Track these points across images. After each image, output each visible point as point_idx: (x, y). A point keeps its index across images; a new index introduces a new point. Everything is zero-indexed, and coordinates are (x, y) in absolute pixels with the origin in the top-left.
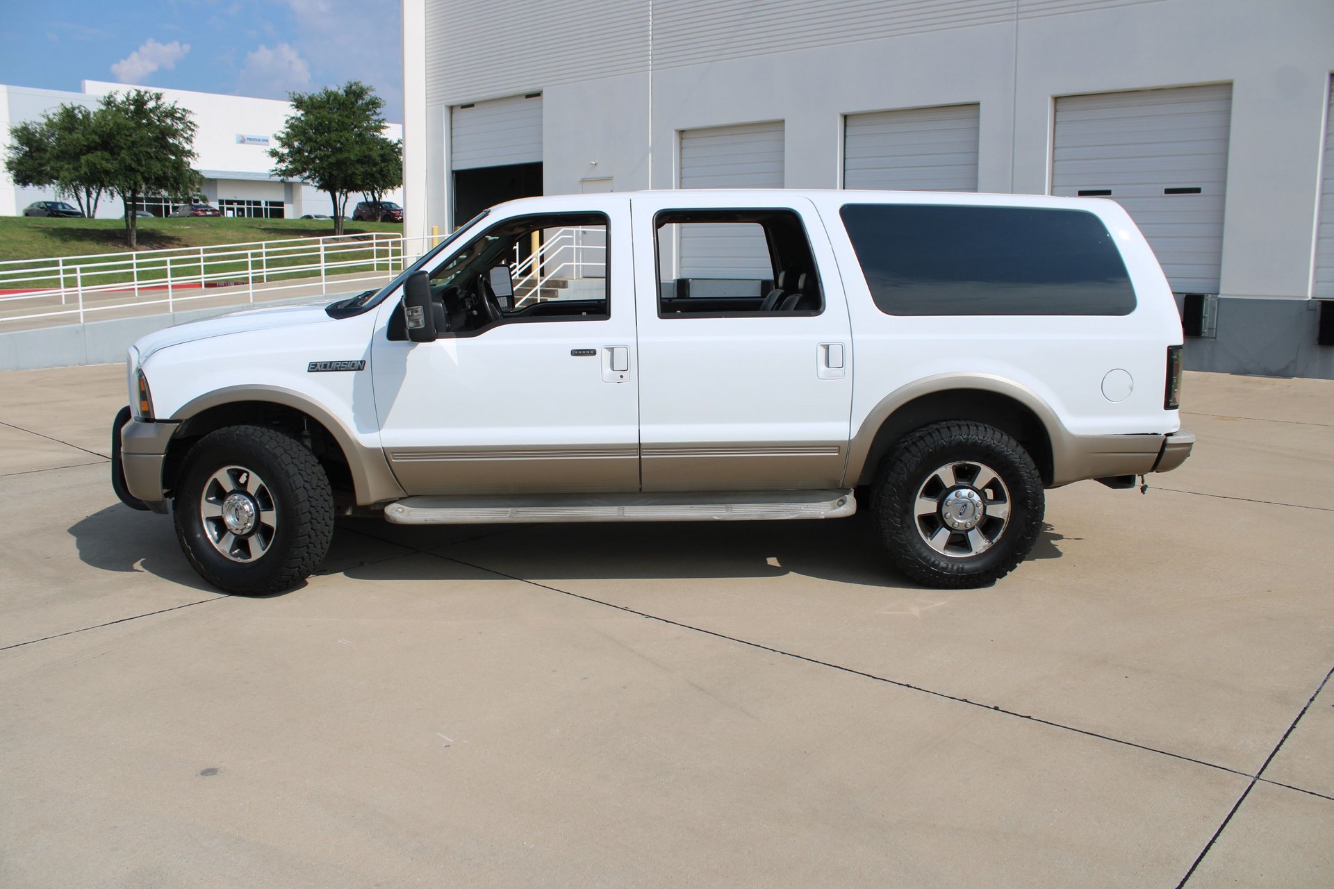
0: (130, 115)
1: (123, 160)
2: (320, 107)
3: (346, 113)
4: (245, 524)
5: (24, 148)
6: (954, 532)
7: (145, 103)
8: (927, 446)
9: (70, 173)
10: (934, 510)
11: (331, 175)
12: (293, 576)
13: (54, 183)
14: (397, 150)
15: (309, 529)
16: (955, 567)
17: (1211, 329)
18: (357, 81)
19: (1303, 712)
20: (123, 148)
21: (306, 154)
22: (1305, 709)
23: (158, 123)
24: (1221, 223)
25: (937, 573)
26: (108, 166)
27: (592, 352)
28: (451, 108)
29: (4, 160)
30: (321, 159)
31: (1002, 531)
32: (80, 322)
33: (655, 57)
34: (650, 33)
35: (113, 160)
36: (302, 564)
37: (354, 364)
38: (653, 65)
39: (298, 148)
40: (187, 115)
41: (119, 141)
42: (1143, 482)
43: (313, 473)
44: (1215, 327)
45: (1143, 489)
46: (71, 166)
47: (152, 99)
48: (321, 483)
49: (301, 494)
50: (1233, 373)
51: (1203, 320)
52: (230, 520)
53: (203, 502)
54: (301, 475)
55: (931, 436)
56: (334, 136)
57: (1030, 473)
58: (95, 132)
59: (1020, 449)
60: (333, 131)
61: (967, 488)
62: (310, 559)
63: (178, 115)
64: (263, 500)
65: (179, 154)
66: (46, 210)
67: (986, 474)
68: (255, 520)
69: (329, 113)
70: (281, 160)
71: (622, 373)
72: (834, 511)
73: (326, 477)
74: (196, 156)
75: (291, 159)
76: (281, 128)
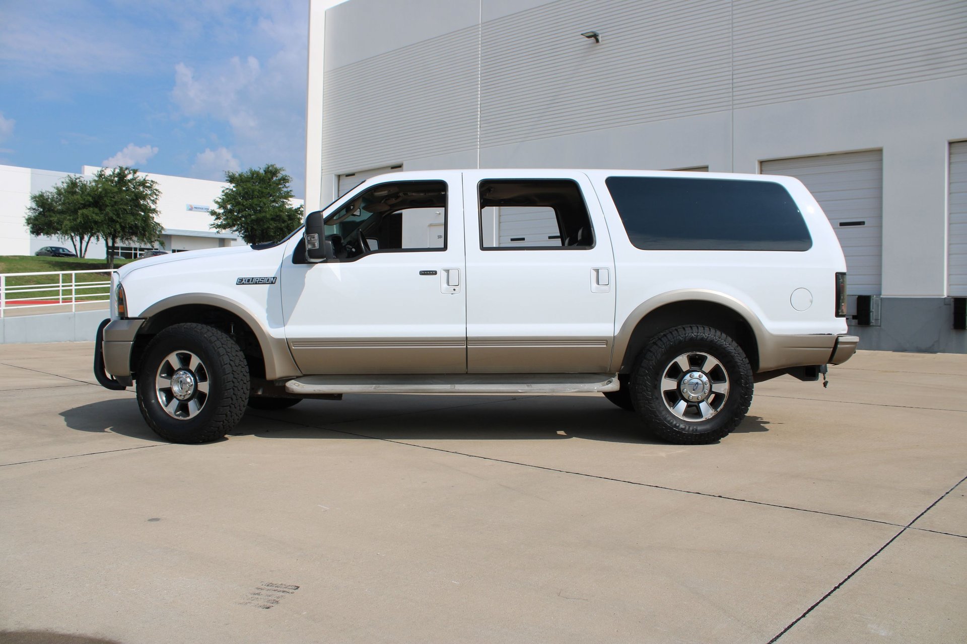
0: (114, 184)
1: (107, 214)
2: (247, 181)
3: (265, 186)
4: (187, 391)
5: (39, 209)
6: (690, 403)
7: (125, 176)
8: (669, 340)
9: (70, 222)
10: (675, 387)
11: (252, 228)
12: (218, 428)
13: (58, 233)
14: (299, 212)
15: (232, 393)
16: (691, 429)
17: (877, 320)
18: (273, 163)
19: (941, 498)
20: (108, 206)
21: (236, 214)
22: (943, 497)
23: (133, 190)
24: (880, 246)
25: (678, 432)
26: (97, 218)
27: (434, 273)
28: (339, 176)
29: (25, 217)
30: (245, 217)
31: (724, 403)
32: (72, 311)
33: (482, 139)
34: (479, 123)
35: (101, 214)
36: (226, 420)
37: (268, 279)
38: (480, 145)
39: (230, 209)
40: (154, 185)
41: (105, 201)
42: (824, 379)
43: (237, 356)
44: (879, 318)
45: (825, 384)
46: (71, 218)
47: (130, 173)
48: (241, 363)
49: (228, 369)
50: (894, 351)
51: (871, 313)
52: (176, 389)
53: (158, 378)
54: (229, 356)
55: (672, 334)
56: (255, 201)
57: (742, 360)
58: (89, 194)
59: (735, 344)
60: (255, 198)
61: (699, 372)
62: (231, 416)
63: (148, 185)
64: (200, 374)
65: (147, 211)
66: (51, 253)
67: (711, 362)
68: (194, 389)
69: (253, 185)
70: (218, 218)
71: (455, 287)
72: (604, 387)
73: (245, 360)
74: (158, 213)
75: (224, 217)
76: (219, 195)
